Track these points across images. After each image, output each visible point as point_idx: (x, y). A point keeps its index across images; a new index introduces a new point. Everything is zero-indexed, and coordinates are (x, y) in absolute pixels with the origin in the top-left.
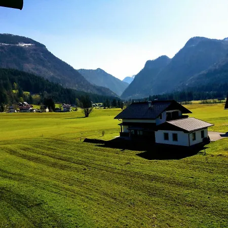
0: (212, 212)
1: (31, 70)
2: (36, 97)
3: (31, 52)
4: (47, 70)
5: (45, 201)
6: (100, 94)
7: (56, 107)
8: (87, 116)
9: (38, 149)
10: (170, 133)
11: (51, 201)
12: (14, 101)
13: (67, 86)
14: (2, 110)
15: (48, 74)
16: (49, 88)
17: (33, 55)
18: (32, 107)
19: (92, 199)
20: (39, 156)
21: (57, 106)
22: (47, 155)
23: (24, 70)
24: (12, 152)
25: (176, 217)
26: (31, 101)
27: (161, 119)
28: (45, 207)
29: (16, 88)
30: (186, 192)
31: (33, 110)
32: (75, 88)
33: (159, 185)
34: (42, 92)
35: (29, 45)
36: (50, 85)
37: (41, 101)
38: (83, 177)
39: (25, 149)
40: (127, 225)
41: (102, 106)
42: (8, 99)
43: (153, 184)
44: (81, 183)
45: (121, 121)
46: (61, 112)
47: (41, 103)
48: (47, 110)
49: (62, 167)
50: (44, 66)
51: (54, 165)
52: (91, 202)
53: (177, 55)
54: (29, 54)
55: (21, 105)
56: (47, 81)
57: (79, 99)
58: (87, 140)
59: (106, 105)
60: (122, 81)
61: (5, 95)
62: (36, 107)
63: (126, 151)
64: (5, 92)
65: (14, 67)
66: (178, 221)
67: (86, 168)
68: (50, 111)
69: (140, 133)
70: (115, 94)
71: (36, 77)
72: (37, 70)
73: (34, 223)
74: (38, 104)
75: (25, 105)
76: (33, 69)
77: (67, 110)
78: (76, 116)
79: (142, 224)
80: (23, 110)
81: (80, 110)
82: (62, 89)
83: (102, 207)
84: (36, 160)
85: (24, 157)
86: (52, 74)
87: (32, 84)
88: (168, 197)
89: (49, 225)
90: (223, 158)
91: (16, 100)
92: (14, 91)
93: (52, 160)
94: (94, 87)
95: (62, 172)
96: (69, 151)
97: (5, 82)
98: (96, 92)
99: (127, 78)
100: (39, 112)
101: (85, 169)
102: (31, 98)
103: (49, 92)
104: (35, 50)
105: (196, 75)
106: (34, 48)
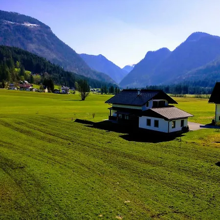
0: (167, 184)
1: (34, 50)
2: (37, 77)
3: (36, 33)
4: (50, 52)
5: (28, 165)
6: (99, 80)
7: (55, 89)
8: (83, 99)
9: (32, 124)
10: (153, 119)
11: (33, 165)
12: (16, 79)
13: (68, 69)
14: (3, 86)
15: (50, 56)
16: (50, 69)
17: (37, 36)
18: (32, 86)
19: (69, 167)
20: (31, 130)
21: (56, 87)
22: (38, 130)
23: (28, 50)
24: (7, 125)
25: (136, 185)
26: (31, 81)
27: (147, 106)
28: (27, 169)
29: (18, 66)
30: (151, 168)
31: (32, 89)
32: (75, 72)
33: (130, 161)
34: (43, 73)
35: (34, 25)
36: (51, 67)
37: (42, 81)
38: (66, 150)
39: (19, 123)
40: (93, 188)
41: (99, 92)
42: (10, 76)
43: (125, 160)
44: (63, 154)
45: (111, 106)
46: (60, 93)
47: (41, 84)
48: (46, 90)
49: (50, 141)
50: (47, 47)
51: (43, 138)
52: (67, 169)
53: (178, 49)
54: (33, 35)
55: (21, 83)
56: (49, 62)
57: (78, 83)
58: (77, 121)
59: (104, 91)
60: (122, 69)
61: (7, 73)
62: (36, 87)
63: (111, 132)
64: (7, 69)
65: (18, 45)
66: (136, 188)
67: (71, 143)
68: (49, 92)
69: (127, 118)
70: (114, 81)
71: (38, 57)
72: (41, 50)
73: (16, 180)
74: (38, 83)
75: (26, 84)
76: (36, 49)
77: (66, 92)
78: (74, 99)
79: (106, 188)
80: (23, 88)
81: (77, 93)
82: (63, 71)
83: (76, 174)
84: (28, 133)
85: (17, 129)
86: (55, 56)
87: (34, 64)
88: (134, 171)
89: (28, 183)
90: (195, 145)
91: (18, 78)
92: (16, 69)
93: (42, 134)
94: (94, 72)
95: (48, 144)
96: (60, 128)
97: (8, 59)
98: (95, 78)
99: (127, 67)
100: (39, 91)
101: (69, 144)
102: (31, 77)
103: (50, 73)
104: (40, 31)
105: (194, 70)
106: (39, 29)
